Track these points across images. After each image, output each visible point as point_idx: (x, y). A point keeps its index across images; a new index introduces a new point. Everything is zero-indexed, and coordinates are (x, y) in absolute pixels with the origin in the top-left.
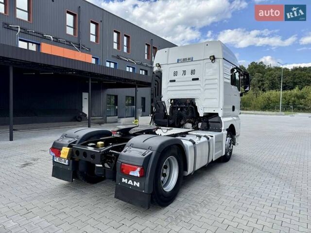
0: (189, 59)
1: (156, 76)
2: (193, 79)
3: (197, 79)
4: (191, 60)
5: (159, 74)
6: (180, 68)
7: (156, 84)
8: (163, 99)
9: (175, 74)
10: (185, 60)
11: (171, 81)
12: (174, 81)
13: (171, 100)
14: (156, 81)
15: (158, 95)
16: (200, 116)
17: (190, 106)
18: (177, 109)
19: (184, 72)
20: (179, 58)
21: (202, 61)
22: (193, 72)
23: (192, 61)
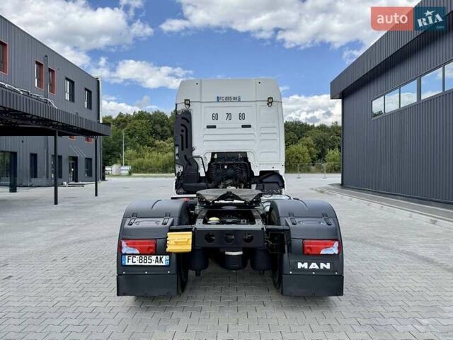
0: (235, 98)
1: (183, 118)
2: (243, 126)
3: (249, 126)
4: (238, 99)
5: (187, 117)
6: (222, 110)
7: (182, 131)
8: (195, 153)
9: (215, 117)
10: (228, 99)
11: (208, 127)
12: (214, 127)
13: (213, 154)
14: (182, 125)
15: (187, 147)
16: (255, 175)
17: (243, 162)
18: (223, 167)
19: (229, 116)
20: (219, 96)
21: (254, 103)
22: (242, 116)
23: (239, 101)
